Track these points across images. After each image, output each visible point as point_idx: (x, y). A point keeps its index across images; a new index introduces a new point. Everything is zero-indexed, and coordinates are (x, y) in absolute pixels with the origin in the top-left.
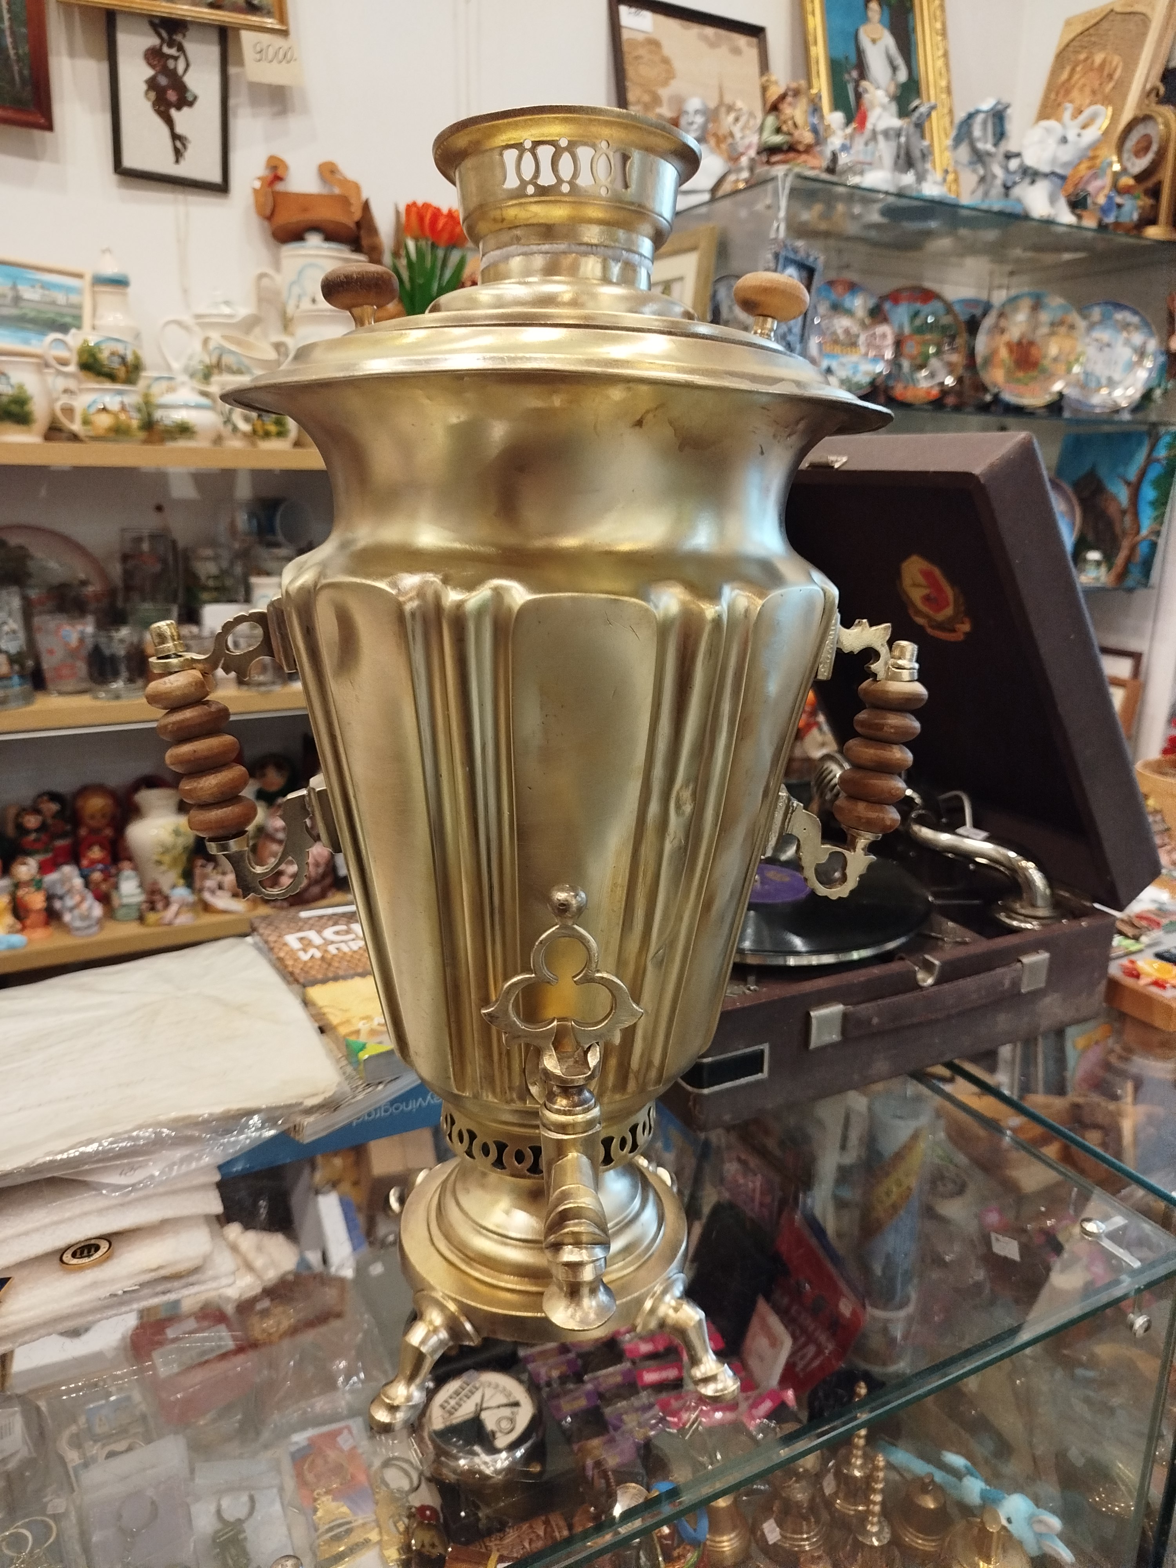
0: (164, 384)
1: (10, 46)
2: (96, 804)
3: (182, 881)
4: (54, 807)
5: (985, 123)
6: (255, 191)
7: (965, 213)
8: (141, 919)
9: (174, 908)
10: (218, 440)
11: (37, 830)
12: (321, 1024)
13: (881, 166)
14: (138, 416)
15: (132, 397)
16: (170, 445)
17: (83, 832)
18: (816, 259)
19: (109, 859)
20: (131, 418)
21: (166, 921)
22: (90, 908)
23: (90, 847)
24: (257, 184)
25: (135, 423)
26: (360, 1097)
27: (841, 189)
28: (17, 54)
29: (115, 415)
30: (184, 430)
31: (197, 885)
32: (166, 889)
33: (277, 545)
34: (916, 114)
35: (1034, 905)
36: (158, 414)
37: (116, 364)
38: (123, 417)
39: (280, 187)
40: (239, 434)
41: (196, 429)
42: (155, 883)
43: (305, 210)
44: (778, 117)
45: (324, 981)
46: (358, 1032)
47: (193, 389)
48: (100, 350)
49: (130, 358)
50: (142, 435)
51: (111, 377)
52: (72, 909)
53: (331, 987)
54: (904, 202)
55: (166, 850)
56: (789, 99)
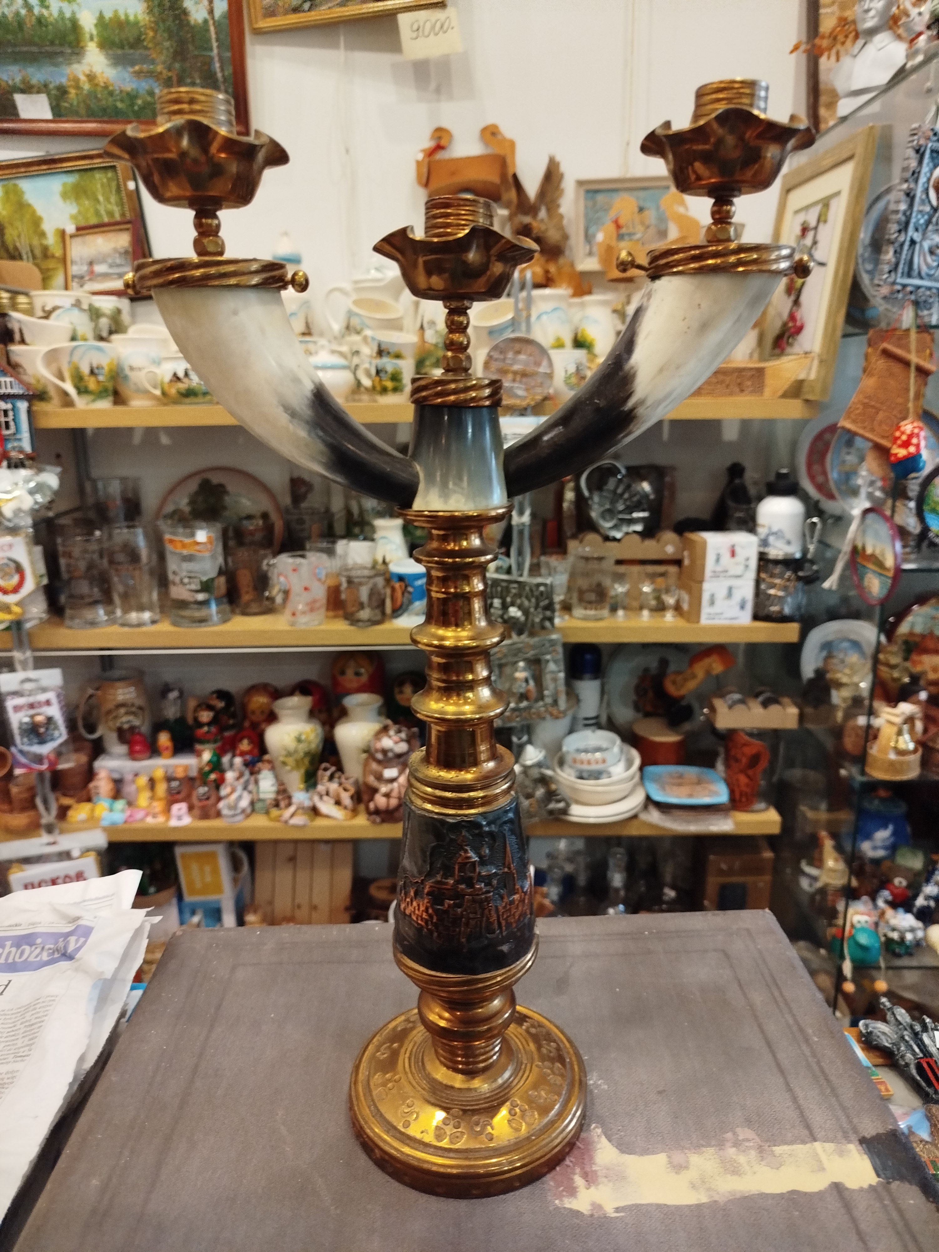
1: (218, 70)
2: (258, 702)
4: (220, 704)
6: (418, 163)
8: (268, 813)
11: (209, 724)
21: (284, 819)
24: (420, 156)
28: (223, 76)
32: (291, 790)
39: (441, 155)
42: (285, 783)
43: (453, 173)
55: (290, 754)
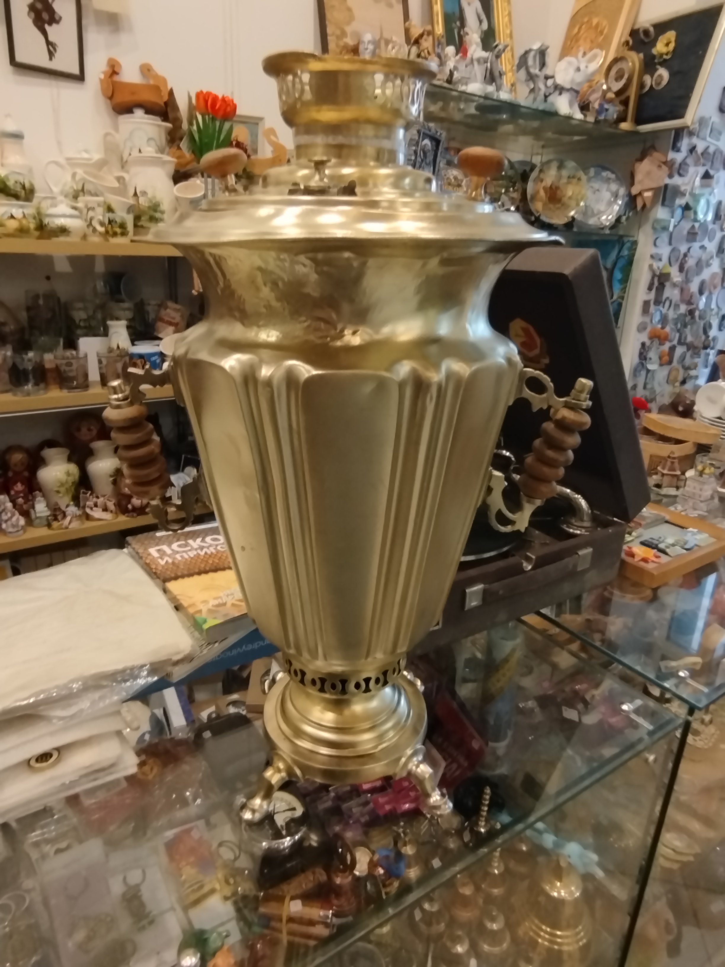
0: (49, 202)
2: (17, 457)
3: (72, 503)
5: (535, 57)
6: (101, 81)
7: (523, 110)
8: (49, 526)
9: (68, 519)
10: (84, 237)
12: (176, 604)
13: (475, 81)
14: (34, 221)
15: (30, 209)
16: (55, 240)
17: (10, 474)
18: (441, 134)
19: (27, 490)
20: (29, 223)
21: (64, 526)
22: (18, 520)
23: (15, 483)
24: (102, 76)
25: (32, 226)
26: (205, 652)
27: (454, 93)
29: (19, 220)
30: (63, 231)
31: (82, 504)
32: (63, 508)
33: (122, 301)
34: (497, 50)
35: (582, 520)
36: (46, 221)
37: (19, 188)
38: (24, 222)
39: (116, 78)
40: (97, 233)
41: (70, 230)
42: (57, 504)
43: (133, 93)
44: (419, 48)
45: (176, 578)
46: (200, 611)
47: (67, 205)
48: (8, 179)
49: (27, 185)
50: (37, 233)
51: (16, 197)
52: (6, 521)
53: (180, 581)
54: (489, 102)
55: (62, 485)
56: (425, 37)
